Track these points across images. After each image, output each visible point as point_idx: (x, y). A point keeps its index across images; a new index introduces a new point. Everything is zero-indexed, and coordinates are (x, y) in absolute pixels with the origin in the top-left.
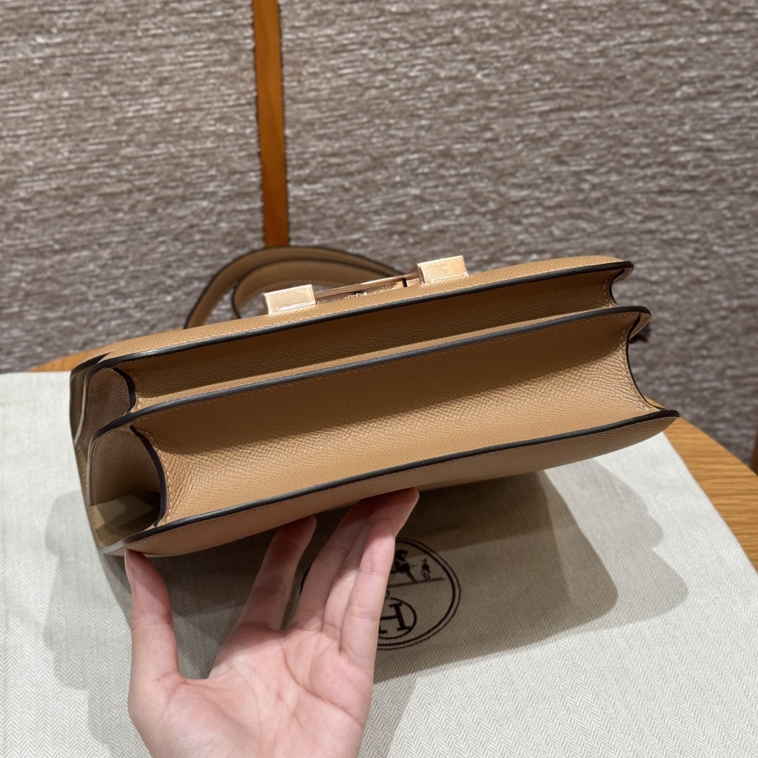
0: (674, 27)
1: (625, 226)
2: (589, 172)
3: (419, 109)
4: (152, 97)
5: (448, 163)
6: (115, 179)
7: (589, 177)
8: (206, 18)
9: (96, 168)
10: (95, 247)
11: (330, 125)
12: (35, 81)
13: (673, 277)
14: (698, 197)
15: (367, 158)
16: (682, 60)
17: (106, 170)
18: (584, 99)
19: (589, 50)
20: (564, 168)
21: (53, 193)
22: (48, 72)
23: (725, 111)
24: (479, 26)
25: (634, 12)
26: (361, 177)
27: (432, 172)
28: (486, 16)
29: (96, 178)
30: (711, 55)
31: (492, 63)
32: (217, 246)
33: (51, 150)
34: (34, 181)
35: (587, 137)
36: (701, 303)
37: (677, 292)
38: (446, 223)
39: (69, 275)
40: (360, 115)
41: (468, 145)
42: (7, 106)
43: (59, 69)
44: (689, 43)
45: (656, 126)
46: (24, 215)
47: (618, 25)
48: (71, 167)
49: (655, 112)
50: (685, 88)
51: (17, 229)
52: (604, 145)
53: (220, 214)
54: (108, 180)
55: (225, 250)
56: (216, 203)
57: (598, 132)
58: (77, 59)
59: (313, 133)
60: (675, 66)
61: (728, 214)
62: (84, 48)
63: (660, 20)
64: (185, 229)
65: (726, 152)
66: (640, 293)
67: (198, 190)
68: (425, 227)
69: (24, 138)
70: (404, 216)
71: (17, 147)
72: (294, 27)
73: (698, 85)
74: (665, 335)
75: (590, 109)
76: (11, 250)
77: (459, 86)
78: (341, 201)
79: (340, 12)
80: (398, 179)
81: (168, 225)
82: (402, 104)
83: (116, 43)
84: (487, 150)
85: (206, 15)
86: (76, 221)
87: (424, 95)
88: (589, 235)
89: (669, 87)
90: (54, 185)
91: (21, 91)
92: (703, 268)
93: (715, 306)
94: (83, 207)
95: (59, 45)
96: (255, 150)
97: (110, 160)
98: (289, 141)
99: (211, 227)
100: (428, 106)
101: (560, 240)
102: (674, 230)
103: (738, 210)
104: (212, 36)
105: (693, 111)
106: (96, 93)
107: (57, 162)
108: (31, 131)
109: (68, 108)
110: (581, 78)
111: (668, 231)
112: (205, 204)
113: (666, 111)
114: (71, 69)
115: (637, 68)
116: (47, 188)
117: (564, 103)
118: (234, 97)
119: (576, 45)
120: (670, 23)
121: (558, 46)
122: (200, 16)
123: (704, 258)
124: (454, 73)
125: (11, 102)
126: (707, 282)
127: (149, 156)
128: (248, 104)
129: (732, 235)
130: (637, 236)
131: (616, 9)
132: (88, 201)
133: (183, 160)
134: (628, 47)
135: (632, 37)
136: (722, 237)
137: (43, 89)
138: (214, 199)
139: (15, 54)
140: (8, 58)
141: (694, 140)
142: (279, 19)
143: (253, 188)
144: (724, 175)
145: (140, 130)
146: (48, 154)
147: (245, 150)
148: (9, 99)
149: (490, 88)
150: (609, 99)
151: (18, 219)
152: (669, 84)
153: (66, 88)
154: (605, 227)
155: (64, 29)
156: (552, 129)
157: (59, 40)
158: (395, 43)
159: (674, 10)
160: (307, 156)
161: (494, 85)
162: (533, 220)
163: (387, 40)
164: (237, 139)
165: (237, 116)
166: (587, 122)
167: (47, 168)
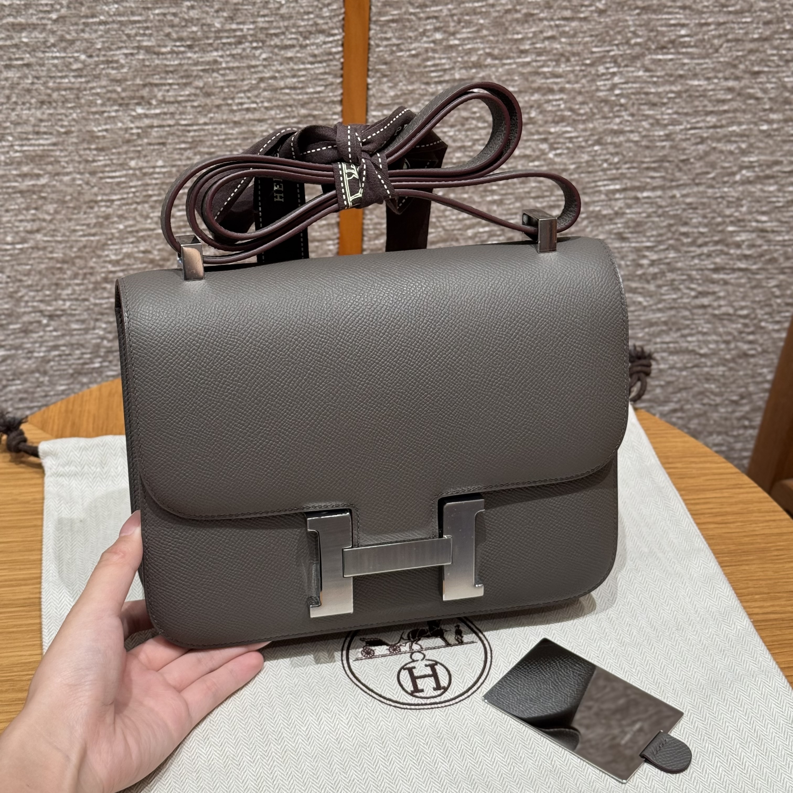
0: (738, 115)
1: (679, 301)
2: (648, 248)
7: (647, 253)
8: (298, 94)
12: (132, 149)
13: (722, 350)
14: (750, 275)
15: (440, 229)
16: (744, 146)
18: (648, 180)
19: (656, 133)
20: (625, 245)
22: (146, 140)
23: (780, 194)
24: (554, 109)
25: (701, 99)
28: (561, 99)
30: (771, 142)
31: (564, 143)
33: (141, 215)
34: (123, 244)
35: (649, 216)
36: (746, 375)
37: (724, 365)
42: (103, 172)
43: (155, 138)
44: (751, 130)
45: (715, 207)
46: (111, 276)
47: (685, 111)
49: (715, 193)
50: (744, 172)
51: (104, 289)
52: (665, 224)
57: (660, 211)
58: (173, 129)
60: (737, 151)
61: (778, 293)
62: (181, 119)
63: (726, 107)
65: (779, 233)
66: (690, 365)
69: (117, 203)
71: (110, 210)
72: (380, 105)
73: (757, 169)
74: (710, 405)
75: (654, 189)
76: (96, 309)
77: (531, 164)
79: (424, 92)
83: (212, 115)
85: (298, 91)
88: (645, 308)
89: (729, 170)
90: (142, 248)
91: (118, 159)
92: (750, 342)
93: (759, 379)
95: (157, 115)
96: (334, 220)
98: (367, 212)
102: (725, 306)
103: (788, 288)
104: (303, 111)
105: (751, 194)
106: (188, 162)
107: (147, 226)
108: (125, 196)
109: (161, 176)
110: (647, 160)
111: (720, 306)
113: (725, 192)
114: (166, 138)
115: (701, 152)
116: (135, 250)
117: (629, 183)
119: (645, 129)
120: (735, 111)
121: (628, 129)
122: (293, 92)
123: (752, 333)
124: (528, 152)
125: (107, 169)
126: (753, 356)
129: (779, 312)
130: (690, 310)
131: (684, 95)
134: (692, 132)
135: (698, 122)
136: (769, 314)
137: (139, 157)
139: (115, 124)
140: (108, 127)
141: (750, 221)
142: (367, 98)
144: (775, 255)
146: (139, 218)
148: (106, 166)
149: (562, 167)
150: (672, 181)
151: (106, 280)
152: (730, 167)
153: (161, 157)
154: (660, 301)
155: (163, 102)
156: (616, 209)
157: (158, 111)
158: (474, 122)
159: (738, 98)
161: (565, 164)
163: (467, 119)
166: (650, 202)
167: (137, 231)
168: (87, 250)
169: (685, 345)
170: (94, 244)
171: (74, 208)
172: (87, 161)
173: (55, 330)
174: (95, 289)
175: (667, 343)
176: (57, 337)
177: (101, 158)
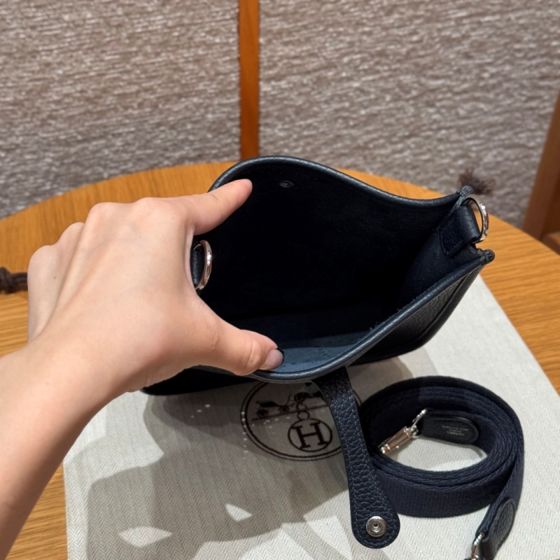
1: (513, 105)
2: (490, 64)
3: (362, 18)
4: (156, 16)
5: (384, 60)
6: (126, 83)
7: (488, 68)
9: (112, 74)
10: (110, 137)
11: (294, 34)
12: (65, 5)
15: (322, 59)
17: (119, 75)
18: (489, 7)
20: (470, 62)
21: (78, 95)
26: (317, 74)
27: (370, 68)
29: (111, 82)
32: (204, 132)
33: (76, 61)
34: (63, 86)
35: (490, 36)
38: (378, 108)
39: (90, 159)
40: (317, 25)
41: (399, 46)
42: (42, 26)
45: (542, 26)
46: (54, 113)
48: (92, 74)
49: (542, 15)
51: (50, 125)
52: (503, 41)
53: (207, 107)
54: (121, 84)
55: (210, 136)
56: (204, 99)
57: (498, 32)
59: (280, 41)
64: (180, 120)
66: (521, 156)
67: (191, 90)
68: (363, 112)
69: (56, 52)
70: (347, 104)
71: (50, 59)
75: (494, 14)
76: (45, 142)
78: (300, 94)
80: (344, 74)
81: (166, 118)
82: (350, 15)
84: (414, 50)
86: (95, 116)
87: (367, 7)
88: (485, 113)
90: (79, 87)
91: (54, 14)
94: (102, 105)
96: (235, 56)
97: (124, 67)
98: (262, 48)
99: (200, 118)
100: (371, 16)
101: (464, 118)
106: (113, 14)
107: (81, 70)
108: (62, 45)
109: (91, 27)
111: (545, 108)
112: (195, 100)
113: (550, 14)
116: (73, 91)
117: (473, 10)
118: (220, 13)
125: (46, 23)
127: (153, 63)
128: (232, 18)
130: (522, 112)
132: (105, 101)
133: (181, 65)
137: (71, 12)
138: (203, 96)
143: (233, 86)
145: (147, 42)
146: (74, 64)
147: (228, 55)
148: (44, 20)
150: (508, 6)
151: (51, 117)
153: (90, 11)
154: (498, 106)
156: (463, 32)
160: (276, 59)
162: (444, 103)
164: (222, 47)
165: (223, 29)
166: (491, 25)
167: (74, 75)
168: (34, 93)
169: (516, 141)
170: (39, 89)
171: (21, 58)
172: (28, 18)
173: (12, 161)
174: (42, 126)
175: (503, 140)
176: (14, 167)
177: (39, 14)
